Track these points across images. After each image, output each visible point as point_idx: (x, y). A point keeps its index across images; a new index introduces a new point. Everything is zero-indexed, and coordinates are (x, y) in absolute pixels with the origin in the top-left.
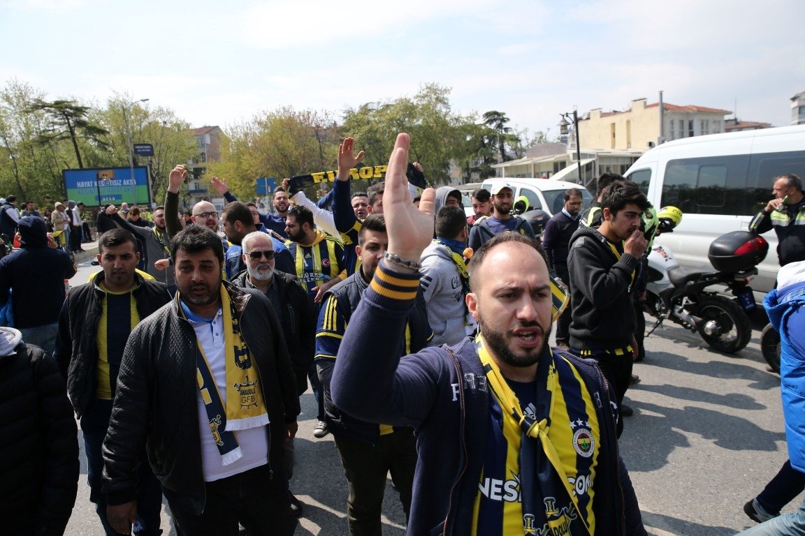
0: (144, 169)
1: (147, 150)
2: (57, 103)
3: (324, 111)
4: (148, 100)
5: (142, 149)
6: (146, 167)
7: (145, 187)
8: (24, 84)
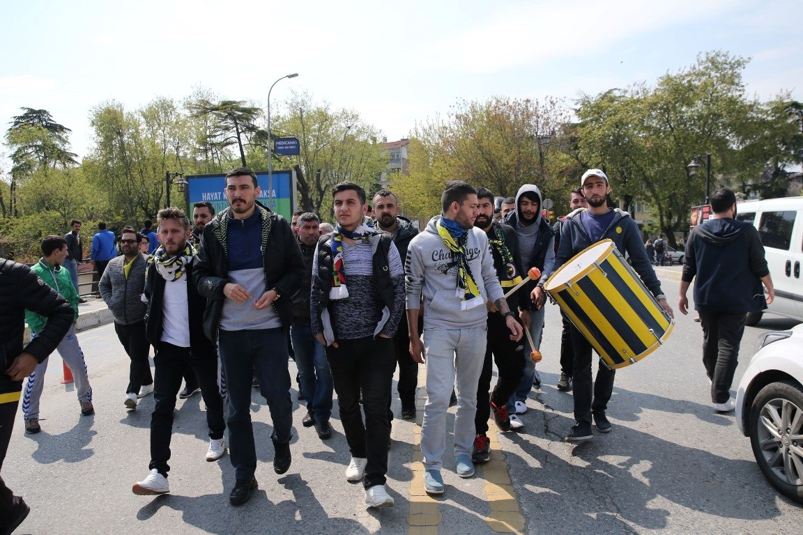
0: (287, 175)
1: (291, 147)
2: (225, 104)
3: (549, 99)
4: (296, 75)
5: (284, 145)
6: (290, 172)
7: (288, 200)
8: (207, 89)
